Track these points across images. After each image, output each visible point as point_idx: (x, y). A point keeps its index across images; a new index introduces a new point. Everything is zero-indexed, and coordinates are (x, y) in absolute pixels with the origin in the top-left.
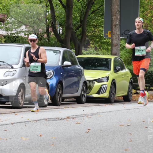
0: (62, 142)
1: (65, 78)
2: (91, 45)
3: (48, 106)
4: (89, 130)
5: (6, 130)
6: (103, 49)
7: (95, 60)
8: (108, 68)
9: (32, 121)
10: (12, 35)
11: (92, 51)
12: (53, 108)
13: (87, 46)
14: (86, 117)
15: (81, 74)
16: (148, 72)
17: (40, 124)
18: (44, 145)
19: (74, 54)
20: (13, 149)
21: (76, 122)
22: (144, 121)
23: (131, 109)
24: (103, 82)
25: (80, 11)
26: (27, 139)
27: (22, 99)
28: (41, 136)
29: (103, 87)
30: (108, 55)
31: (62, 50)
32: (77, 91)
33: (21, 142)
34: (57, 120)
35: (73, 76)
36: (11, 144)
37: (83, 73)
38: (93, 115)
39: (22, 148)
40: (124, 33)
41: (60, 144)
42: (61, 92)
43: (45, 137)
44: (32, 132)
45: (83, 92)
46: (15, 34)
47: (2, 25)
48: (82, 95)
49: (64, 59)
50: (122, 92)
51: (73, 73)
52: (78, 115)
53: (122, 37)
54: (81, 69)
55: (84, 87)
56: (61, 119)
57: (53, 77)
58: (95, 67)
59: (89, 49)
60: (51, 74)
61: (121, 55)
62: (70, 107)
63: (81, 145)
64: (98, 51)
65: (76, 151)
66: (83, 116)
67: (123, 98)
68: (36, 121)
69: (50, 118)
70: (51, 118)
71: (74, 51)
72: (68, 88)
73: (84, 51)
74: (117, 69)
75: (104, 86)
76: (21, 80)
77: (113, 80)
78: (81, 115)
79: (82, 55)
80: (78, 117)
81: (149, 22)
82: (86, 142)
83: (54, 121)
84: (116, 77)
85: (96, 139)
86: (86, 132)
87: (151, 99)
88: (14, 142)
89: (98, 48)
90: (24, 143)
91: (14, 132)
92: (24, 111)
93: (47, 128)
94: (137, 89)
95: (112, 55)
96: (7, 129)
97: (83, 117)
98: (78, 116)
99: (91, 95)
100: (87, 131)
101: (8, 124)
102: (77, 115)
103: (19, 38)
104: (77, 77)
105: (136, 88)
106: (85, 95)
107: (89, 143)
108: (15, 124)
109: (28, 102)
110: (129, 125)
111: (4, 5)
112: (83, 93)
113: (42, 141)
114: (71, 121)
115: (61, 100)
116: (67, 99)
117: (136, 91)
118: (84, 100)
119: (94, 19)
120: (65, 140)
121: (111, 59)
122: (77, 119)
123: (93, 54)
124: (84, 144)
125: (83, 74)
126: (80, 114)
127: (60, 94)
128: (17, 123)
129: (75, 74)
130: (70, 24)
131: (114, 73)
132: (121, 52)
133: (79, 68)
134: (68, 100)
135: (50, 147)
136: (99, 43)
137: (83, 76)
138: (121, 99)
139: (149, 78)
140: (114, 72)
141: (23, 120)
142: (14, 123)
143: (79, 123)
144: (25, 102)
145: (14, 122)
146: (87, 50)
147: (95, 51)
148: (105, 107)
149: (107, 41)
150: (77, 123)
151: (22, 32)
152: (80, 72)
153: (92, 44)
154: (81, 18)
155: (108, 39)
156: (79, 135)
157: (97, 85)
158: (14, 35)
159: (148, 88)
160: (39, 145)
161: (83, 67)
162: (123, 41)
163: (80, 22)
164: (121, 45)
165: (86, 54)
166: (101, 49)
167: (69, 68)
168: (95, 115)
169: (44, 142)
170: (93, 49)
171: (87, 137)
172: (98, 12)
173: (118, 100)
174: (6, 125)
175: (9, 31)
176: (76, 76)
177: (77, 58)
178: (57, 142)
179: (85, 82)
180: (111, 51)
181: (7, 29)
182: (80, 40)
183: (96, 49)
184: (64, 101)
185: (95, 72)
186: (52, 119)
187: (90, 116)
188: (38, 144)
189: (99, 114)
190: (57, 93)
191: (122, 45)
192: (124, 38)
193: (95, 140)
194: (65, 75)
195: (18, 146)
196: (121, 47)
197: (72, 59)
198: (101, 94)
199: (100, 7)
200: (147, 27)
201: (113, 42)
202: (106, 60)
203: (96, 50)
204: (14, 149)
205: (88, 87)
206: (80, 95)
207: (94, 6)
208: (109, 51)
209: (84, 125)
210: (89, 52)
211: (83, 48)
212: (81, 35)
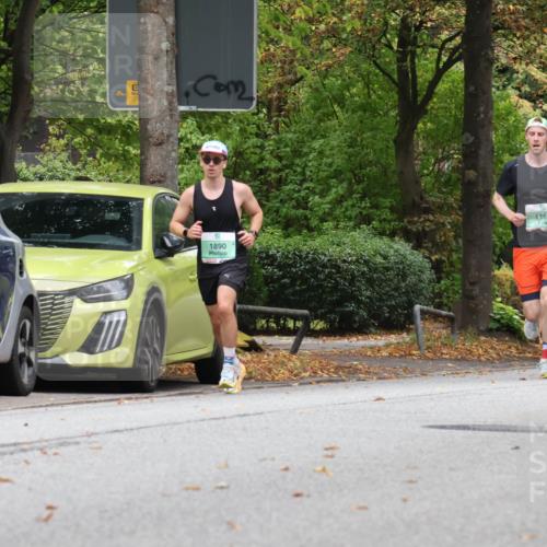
2: (53, 141)
4: (50, 508)
6: (108, 156)
7: (74, 204)
8: (131, 241)
11: (58, 164)
13: (36, 140)
14: (38, 453)
15: (11, 265)
16: (300, 257)
22: (286, 469)
23: (232, 417)
24: (108, 299)
29: (111, 323)
30: (128, 182)
37: (21, 261)
38: (69, 444)
40: (196, 90)
45: (24, 344)
48: (18, 359)
50: (190, 343)
52: (4, 445)
53: (188, 104)
54: (11, 246)
55: (28, 324)
58: (73, 237)
59: (44, 158)
61: (183, 182)
64: (84, 166)
66: (24, 450)
67: (198, 369)
73: (24, 164)
74: (169, 244)
75: (115, 318)
77: (154, 290)
78: (15, 444)
79: (15, 181)
80: (4, 454)
81: (299, 43)
84: (164, 279)
86: (38, 520)
87: (315, 373)
89: (83, 152)
94: (255, 329)
95: (143, 181)
97: (23, 456)
98: (1, 449)
99: (57, 356)
100: (44, 517)
105: (252, 327)
106: (32, 356)
110: (222, 488)
112: (21, 349)
117: (248, 338)
118: (25, 380)
121: (140, 202)
123: (63, 179)
125: (21, 267)
126: (13, 441)
131: (157, 261)
132: (182, 170)
133: (5, 239)
136: (90, 131)
137: (21, 273)
138: (189, 371)
139: (305, 281)
140: (157, 258)
146: (37, 162)
147: (70, 165)
148: (119, 407)
149: (124, 123)
152: (7, 255)
153: (56, 136)
155: (126, 112)
156: (10, 531)
157: (82, 313)
159: (299, 324)
161: (21, 236)
162: (191, 122)
163: (4, 40)
164: (181, 140)
165: (31, 177)
166: (98, 156)
168: (77, 443)
170: (64, 156)
171: (45, 542)
173: (172, 377)
179: (30, 302)
180: (143, 165)
182: (5, 119)
183: (75, 157)
185: (77, 258)
187: (54, 450)
189: (93, 438)
191: (188, 141)
192: (194, 108)
196: (182, 150)
198: (101, 351)
200: (292, 62)
201: (149, 127)
202: (121, 203)
203: (75, 164)
205: (45, 324)
206: (12, 359)
208: (132, 165)
209: (30, 489)
210: (43, 170)
211: (19, 151)
212: (10, 98)
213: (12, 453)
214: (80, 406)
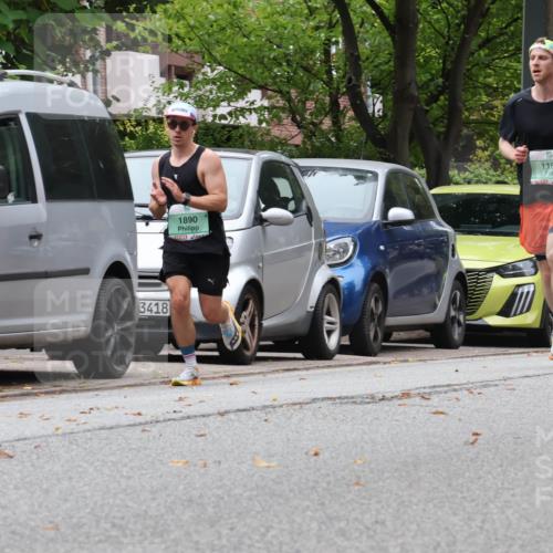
0: (386, 475)
1: (392, 264)
2: (479, 152)
3: (338, 356)
4: (476, 434)
5: (202, 435)
7: (495, 202)
9: (288, 405)
10: (217, 121)
11: (482, 172)
12: (355, 362)
13: (465, 155)
14: (466, 392)
15: (445, 249)
17: (314, 415)
18: (329, 483)
19: (422, 183)
20: (226, 498)
21: (434, 410)
24: (522, 275)
25: (441, 39)
26: (272, 464)
27: (253, 331)
28: (316, 454)
29: (522, 293)
31: (382, 169)
32: (435, 306)
33: (253, 475)
34: (369, 403)
35: (421, 256)
36: (221, 479)
37: (453, 246)
38: (490, 386)
39: (255, 493)
41: (381, 484)
42: (380, 309)
43: (332, 458)
44: (288, 440)
45: (455, 310)
46: (229, 119)
47: (186, 89)
48: (451, 320)
49: (390, 200)
51: (419, 245)
52: (439, 386)
54: (445, 234)
55: (458, 294)
56: (383, 399)
57: (355, 260)
58: (494, 227)
59: (472, 167)
60: (346, 251)
62: (410, 359)
63: (450, 485)
64: (502, 173)
65: (435, 506)
66: (455, 390)
68: (300, 403)
69: (344, 394)
70: (350, 395)
71: (424, 171)
72: (404, 296)
73: (456, 172)
75: (526, 289)
76: (249, 268)
78: (448, 385)
79: (449, 184)
80: (440, 392)
82: (467, 474)
83: (360, 406)
85: (501, 466)
86: (466, 443)
88: (230, 473)
90: (263, 478)
91: (230, 442)
92: (259, 373)
93: (338, 427)
96: (207, 431)
97: (455, 394)
98: (438, 389)
99: (480, 318)
100: (471, 441)
101: (209, 415)
102: (434, 387)
103: (241, 131)
104: (434, 259)
106: (461, 318)
107: (480, 478)
108: (232, 416)
109: (271, 343)
111: (192, 22)
112: (453, 313)
113: (323, 472)
114: (414, 405)
115: (380, 335)
116: (402, 333)
118: (456, 337)
119: (488, 66)
120: (396, 470)
122: (435, 400)
123: (486, 183)
124: (460, 481)
125: (454, 250)
126: (446, 383)
127: (376, 317)
128: (239, 410)
129: (428, 250)
130: (410, 84)
133: (440, 228)
134: (403, 335)
135: (350, 492)
137: (453, 255)
141: (257, 401)
142: (227, 412)
143: (442, 413)
144: (262, 343)
145: (227, 409)
146: (466, 170)
147: (492, 172)
148: (529, 359)
150: (435, 413)
151: (250, 110)
152: (443, 241)
153: (481, 148)
154: (444, 63)
156: (444, 451)
157: (500, 285)
158: (223, 122)
160: (311, 484)
161: (453, 227)
163: (442, 77)
165: (462, 181)
167: (406, 228)
168: (496, 385)
169: (328, 475)
170: (488, 165)
171: (472, 460)
172: (501, 44)
174: (204, 416)
175: (208, 106)
176: (430, 258)
177: (434, 195)
178: (371, 475)
179: (461, 277)
181: (200, 103)
182: (442, 137)
183: (496, 165)
184: (392, 339)
185: (493, 243)
186: (352, 398)
188: (308, 480)
189: (508, 382)
190: (368, 313)
193: (499, 469)
194: (393, 254)
195: (245, 486)
197: (417, 198)
198: (515, 315)
199: (509, 25)
203: (496, 170)
204: (229, 496)
205: (472, 294)
206: (446, 321)
207: (490, 23)
209: (460, 420)
210: (471, 176)
211: (452, 162)
212: (446, 121)
213: (446, 392)
214: (498, 357)
